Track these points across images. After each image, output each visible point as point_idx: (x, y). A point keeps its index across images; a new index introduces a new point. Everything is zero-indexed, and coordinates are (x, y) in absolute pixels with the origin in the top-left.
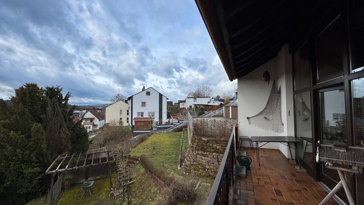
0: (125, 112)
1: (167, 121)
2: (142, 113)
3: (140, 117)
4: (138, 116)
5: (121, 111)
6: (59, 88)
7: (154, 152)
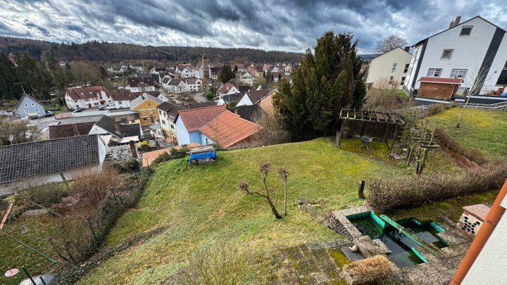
0: (401, 68)
1: (496, 89)
2: (439, 70)
3: (433, 76)
4: (428, 75)
5: (395, 65)
6: (350, 35)
7: (458, 132)
